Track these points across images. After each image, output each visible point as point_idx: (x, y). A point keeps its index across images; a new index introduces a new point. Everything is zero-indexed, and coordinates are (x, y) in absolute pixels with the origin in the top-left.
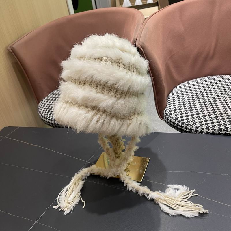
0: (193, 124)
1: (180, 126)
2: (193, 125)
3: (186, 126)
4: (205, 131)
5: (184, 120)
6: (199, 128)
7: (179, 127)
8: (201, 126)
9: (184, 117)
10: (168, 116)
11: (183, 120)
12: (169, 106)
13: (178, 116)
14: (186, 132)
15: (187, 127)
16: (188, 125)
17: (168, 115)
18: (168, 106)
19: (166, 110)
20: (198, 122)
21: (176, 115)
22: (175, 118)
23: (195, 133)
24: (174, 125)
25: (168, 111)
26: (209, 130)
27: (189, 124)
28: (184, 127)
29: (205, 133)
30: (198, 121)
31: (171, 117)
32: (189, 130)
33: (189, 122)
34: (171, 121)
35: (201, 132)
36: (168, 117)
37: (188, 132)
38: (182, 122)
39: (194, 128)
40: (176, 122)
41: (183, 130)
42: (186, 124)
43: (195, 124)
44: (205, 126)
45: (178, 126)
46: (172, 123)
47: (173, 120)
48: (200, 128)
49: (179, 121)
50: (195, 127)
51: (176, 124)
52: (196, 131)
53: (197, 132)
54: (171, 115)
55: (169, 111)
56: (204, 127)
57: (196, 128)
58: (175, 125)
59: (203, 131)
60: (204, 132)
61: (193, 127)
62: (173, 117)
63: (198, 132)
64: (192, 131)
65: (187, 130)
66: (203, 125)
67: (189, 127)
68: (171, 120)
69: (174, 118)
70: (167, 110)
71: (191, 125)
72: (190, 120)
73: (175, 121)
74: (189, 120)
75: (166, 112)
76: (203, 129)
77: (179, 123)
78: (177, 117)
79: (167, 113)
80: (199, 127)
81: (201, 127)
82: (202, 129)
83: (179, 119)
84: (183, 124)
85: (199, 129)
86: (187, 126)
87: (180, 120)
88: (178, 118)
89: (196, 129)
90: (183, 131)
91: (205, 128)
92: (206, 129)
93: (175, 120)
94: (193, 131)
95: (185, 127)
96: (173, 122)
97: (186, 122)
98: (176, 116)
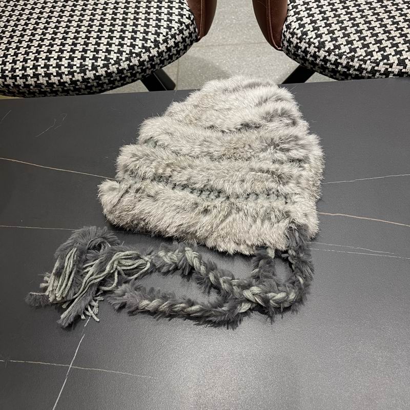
0: (364, 54)
1: (333, 62)
2: (366, 58)
3: (348, 63)
4: (396, 69)
5: (342, 46)
6: (381, 63)
7: (328, 65)
8: (386, 57)
9: (339, 39)
10: (297, 38)
11: (338, 47)
12: (296, 13)
13: (325, 37)
14: (345, 76)
15: (351, 63)
16: (352, 58)
17: (299, 36)
18: (292, 13)
19: (290, 24)
20: (377, 50)
21: (318, 36)
22: (317, 44)
23: (369, 78)
24: (316, 60)
25: (295, 25)
26: (405, 68)
27: (356, 55)
28: (341, 64)
29: (394, 75)
30: (375, 46)
31: (307, 40)
32: (355, 70)
33: (354, 50)
34: (306, 52)
35: (387, 73)
36: (298, 41)
37: (351, 75)
38: (337, 53)
39: (368, 66)
40: (322, 54)
41: (339, 72)
42: (347, 57)
43: (370, 54)
44: (395, 57)
45: (326, 64)
46: (311, 56)
47: (312, 50)
48: (384, 64)
49: (329, 52)
50: (371, 62)
51: (322, 58)
52: (373, 72)
53: (374, 75)
54: (305, 36)
55: (297, 27)
56: (394, 59)
57: (374, 65)
58: (318, 61)
59: (390, 70)
60: (393, 72)
61: (365, 64)
62: (312, 40)
63: (377, 75)
64: (361, 73)
65: (349, 70)
66: (391, 57)
67: (356, 64)
68: (308, 49)
69: (314, 44)
70: (293, 23)
71: (361, 58)
72: (356, 46)
73: (319, 52)
74: (353, 47)
75: (291, 30)
76: (391, 65)
77: (329, 55)
78: (322, 40)
79: (295, 30)
80: (381, 61)
81: (385, 61)
82: (388, 67)
83: (330, 45)
84: (341, 58)
85: (382, 68)
86: (350, 60)
87: (332, 47)
88: (326, 43)
89: (374, 67)
90: (338, 75)
91: (396, 62)
92: (397, 65)
93: (319, 48)
94: (365, 72)
95: (344, 65)
96: (312, 54)
97: (348, 51)
98: (319, 39)
